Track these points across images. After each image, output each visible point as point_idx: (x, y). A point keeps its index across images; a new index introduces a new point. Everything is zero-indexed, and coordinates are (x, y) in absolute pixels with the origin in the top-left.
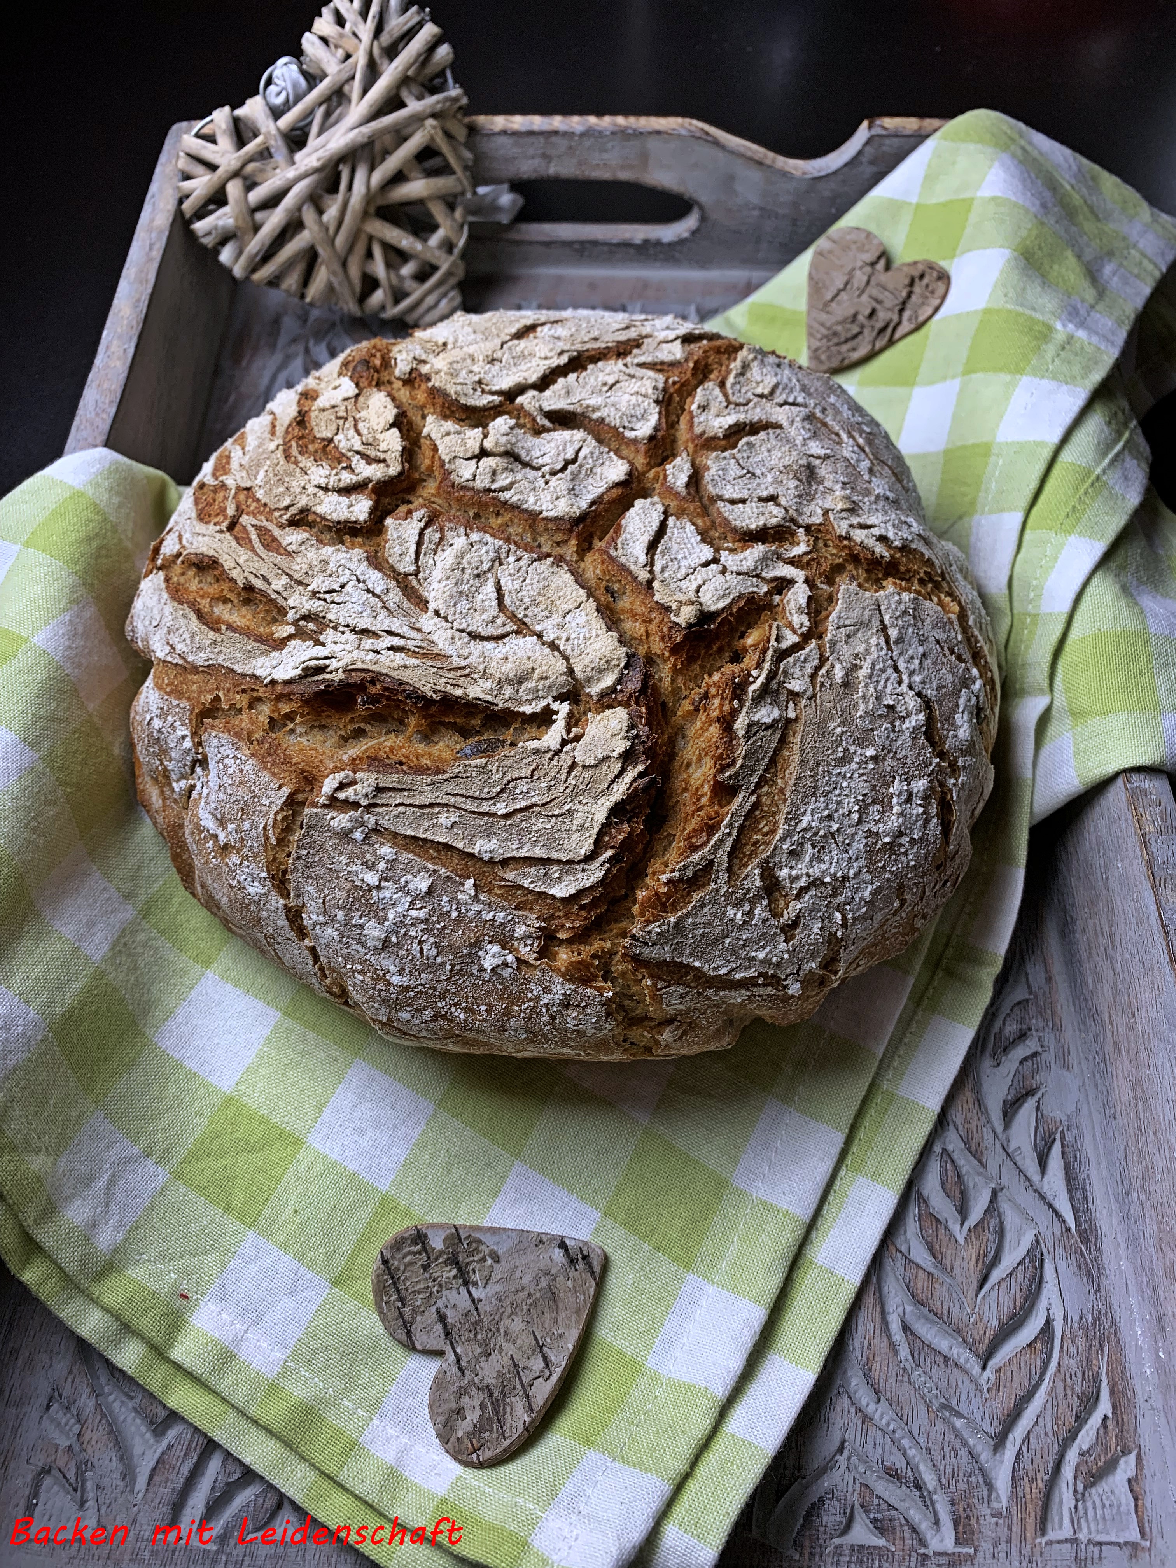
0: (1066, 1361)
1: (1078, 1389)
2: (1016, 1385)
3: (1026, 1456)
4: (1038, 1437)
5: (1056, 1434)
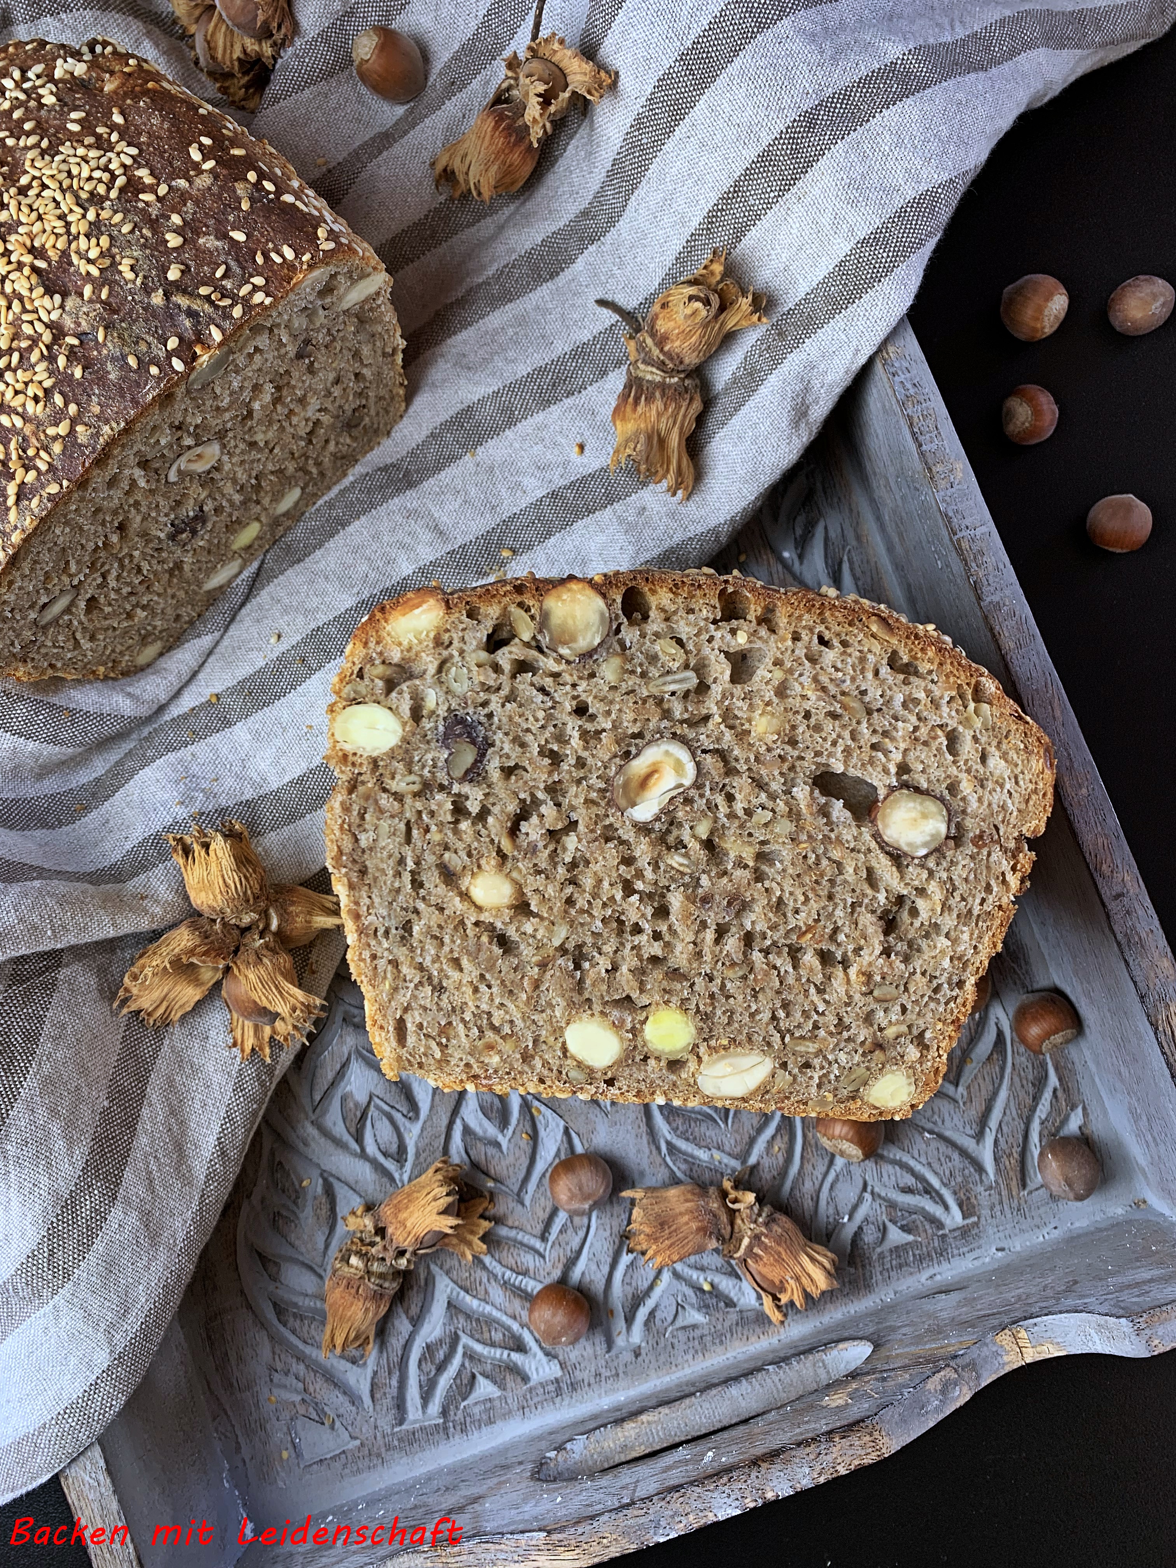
0: (1017, 1062)
1: (1031, 1077)
2: (984, 1092)
3: (1002, 1141)
4: (1008, 1124)
5: (1020, 1116)
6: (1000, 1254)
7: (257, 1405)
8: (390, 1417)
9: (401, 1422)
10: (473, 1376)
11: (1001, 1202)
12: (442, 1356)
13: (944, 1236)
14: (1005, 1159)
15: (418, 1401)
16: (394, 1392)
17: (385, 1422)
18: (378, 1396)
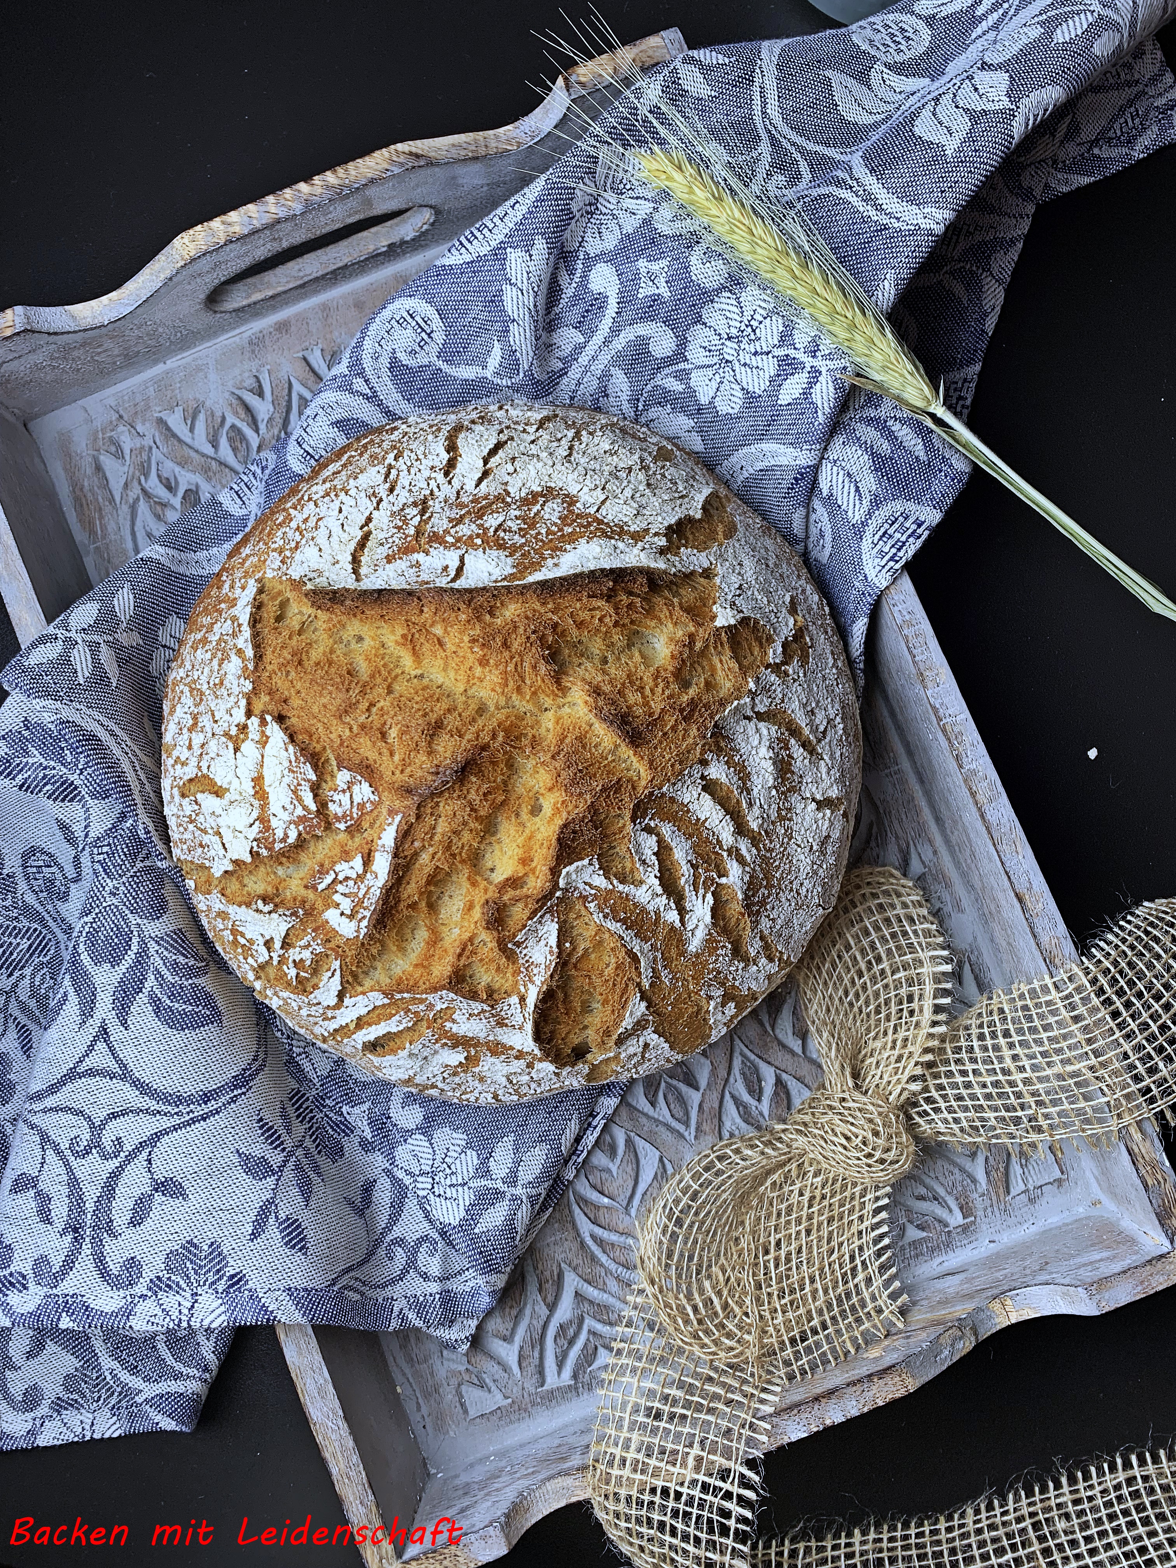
6: (992, 1245)
7: (432, 1374)
8: (534, 1380)
9: (542, 1386)
10: (596, 1348)
11: (992, 1206)
12: (572, 1334)
13: (949, 1232)
14: (993, 1173)
15: (555, 1368)
16: (537, 1362)
17: (530, 1385)
18: (524, 1365)
